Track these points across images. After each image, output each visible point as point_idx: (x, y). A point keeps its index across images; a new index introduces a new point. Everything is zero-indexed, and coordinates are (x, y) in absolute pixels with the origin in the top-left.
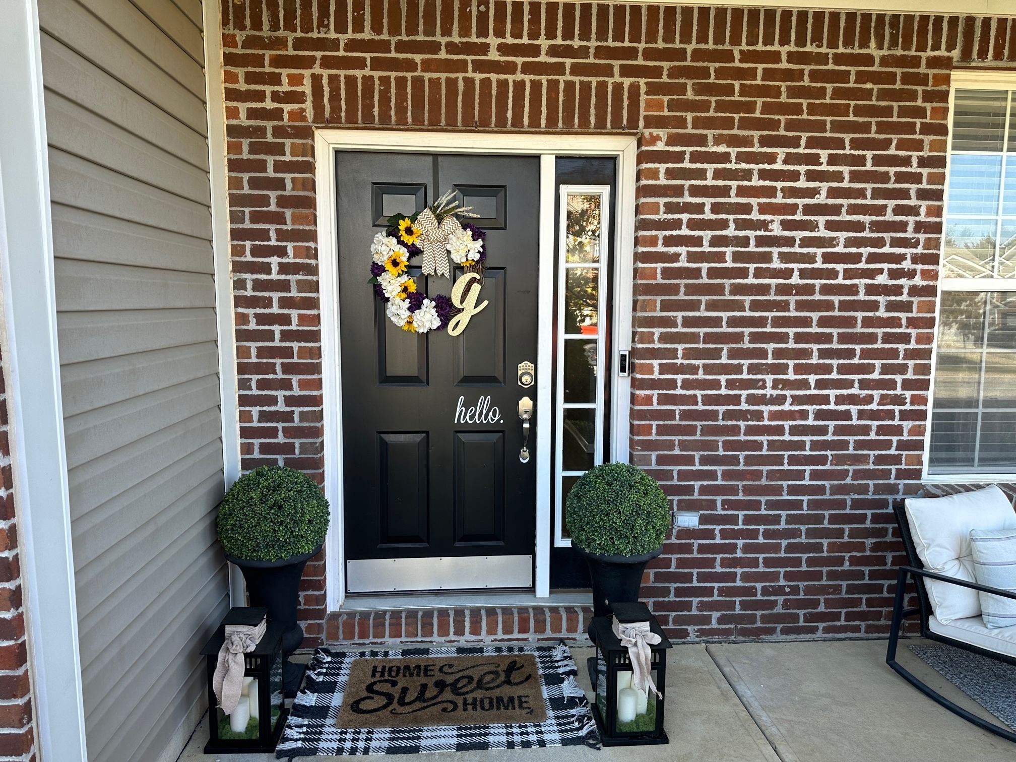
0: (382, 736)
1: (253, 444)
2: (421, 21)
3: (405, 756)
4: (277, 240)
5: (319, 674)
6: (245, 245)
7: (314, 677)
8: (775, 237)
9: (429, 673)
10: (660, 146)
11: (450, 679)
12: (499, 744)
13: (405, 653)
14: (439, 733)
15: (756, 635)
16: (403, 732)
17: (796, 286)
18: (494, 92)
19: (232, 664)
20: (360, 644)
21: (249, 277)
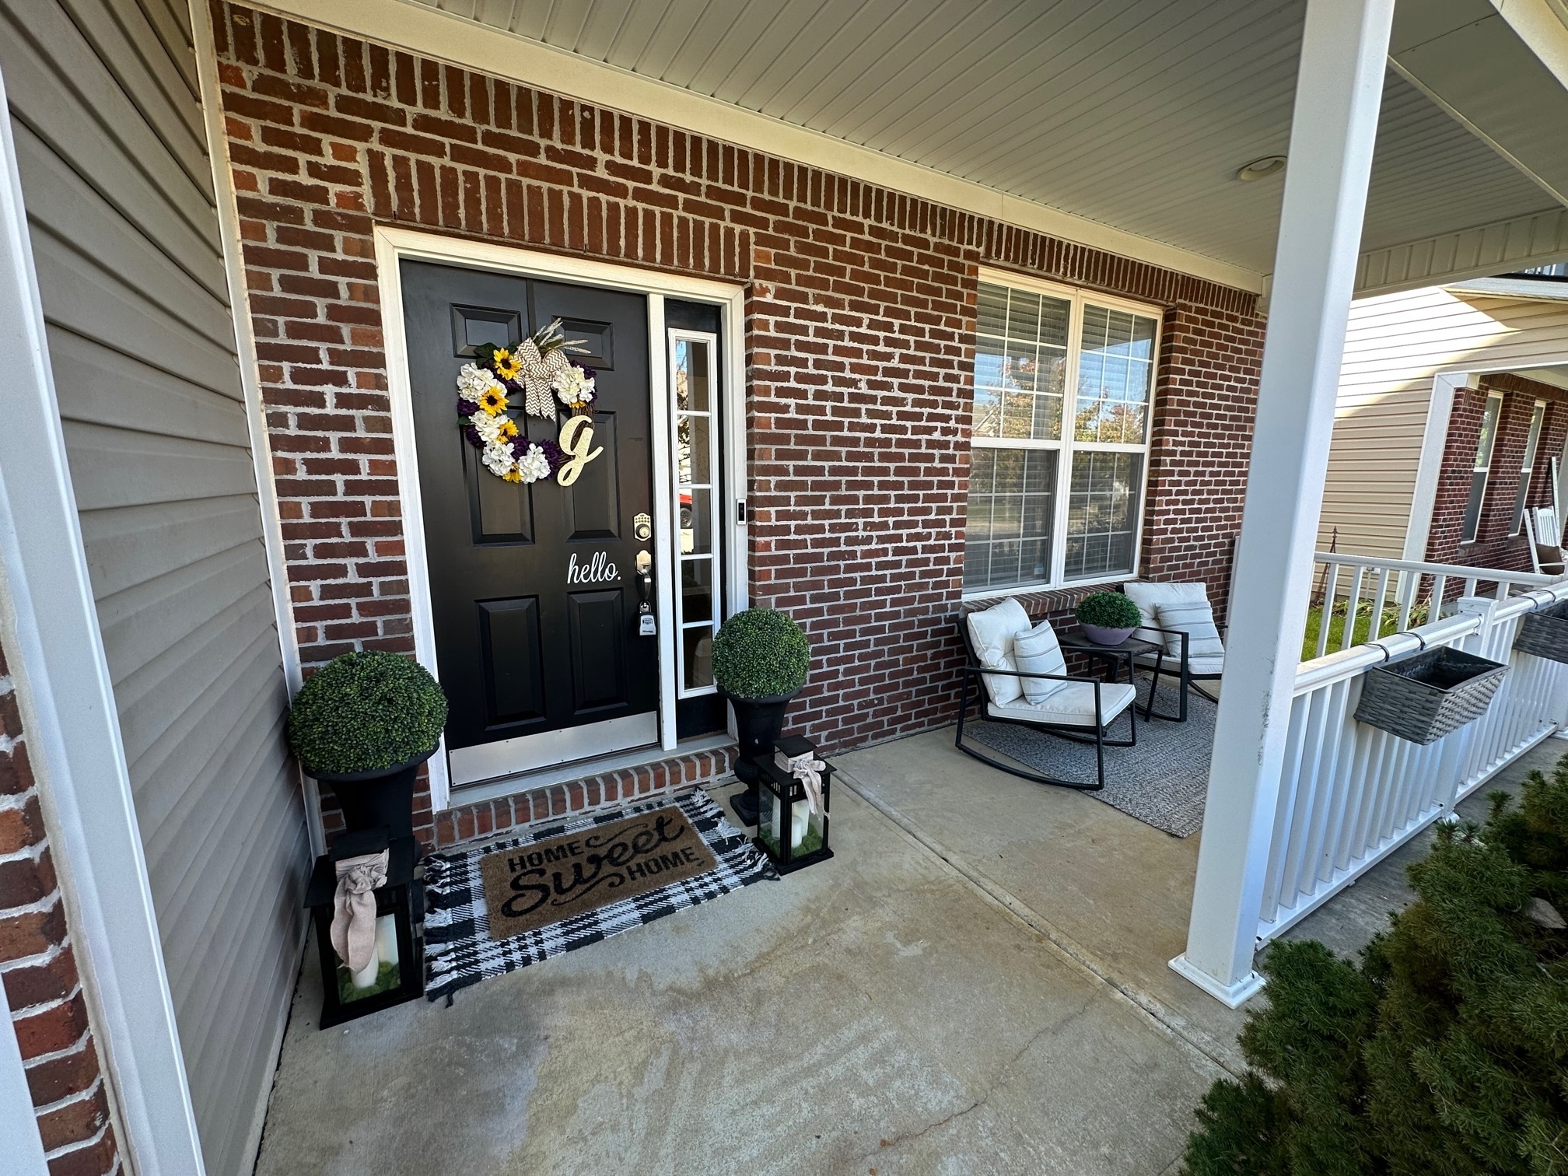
0: (553, 933)
1: (315, 628)
2: (514, 114)
3: (589, 948)
4: (332, 363)
5: (443, 886)
6: (281, 368)
7: (439, 891)
8: (863, 394)
9: (576, 851)
10: (769, 298)
11: (603, 852)
12: (683, 904)
13: (537, 836)
14: (616, 911)
15: (853, 745)
16: (577, 921)
17: (878, 440)
18: (604, 214)
19: (356, 908)
20: (481, 840)
21: (291, 410)
